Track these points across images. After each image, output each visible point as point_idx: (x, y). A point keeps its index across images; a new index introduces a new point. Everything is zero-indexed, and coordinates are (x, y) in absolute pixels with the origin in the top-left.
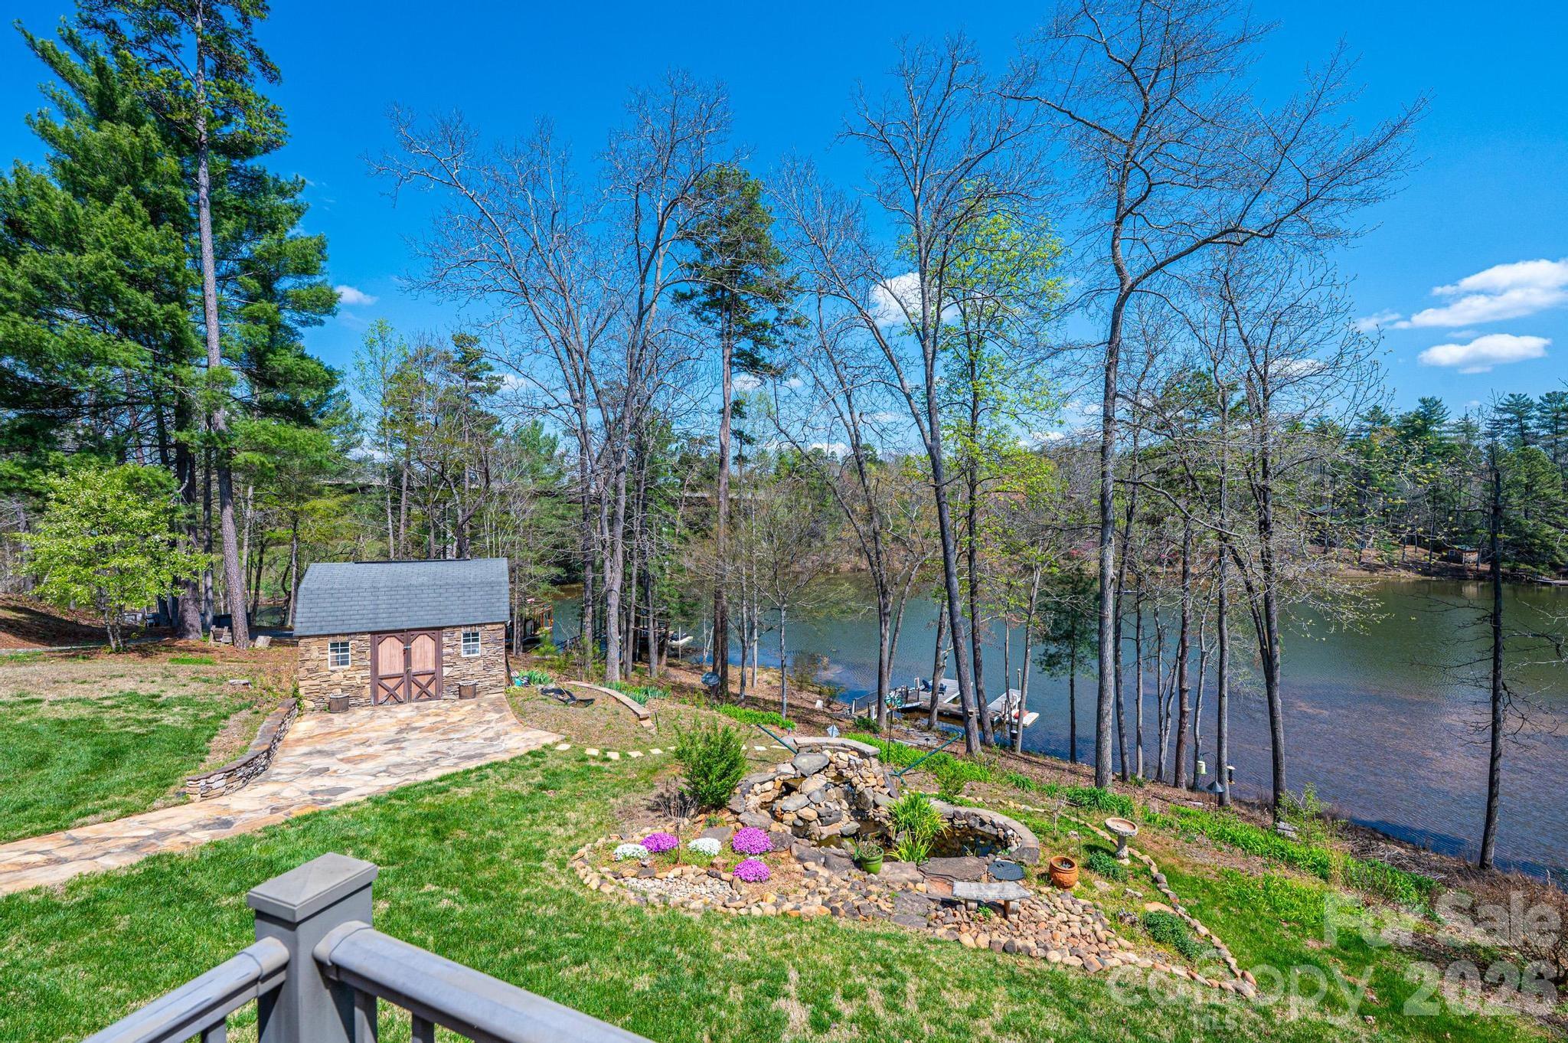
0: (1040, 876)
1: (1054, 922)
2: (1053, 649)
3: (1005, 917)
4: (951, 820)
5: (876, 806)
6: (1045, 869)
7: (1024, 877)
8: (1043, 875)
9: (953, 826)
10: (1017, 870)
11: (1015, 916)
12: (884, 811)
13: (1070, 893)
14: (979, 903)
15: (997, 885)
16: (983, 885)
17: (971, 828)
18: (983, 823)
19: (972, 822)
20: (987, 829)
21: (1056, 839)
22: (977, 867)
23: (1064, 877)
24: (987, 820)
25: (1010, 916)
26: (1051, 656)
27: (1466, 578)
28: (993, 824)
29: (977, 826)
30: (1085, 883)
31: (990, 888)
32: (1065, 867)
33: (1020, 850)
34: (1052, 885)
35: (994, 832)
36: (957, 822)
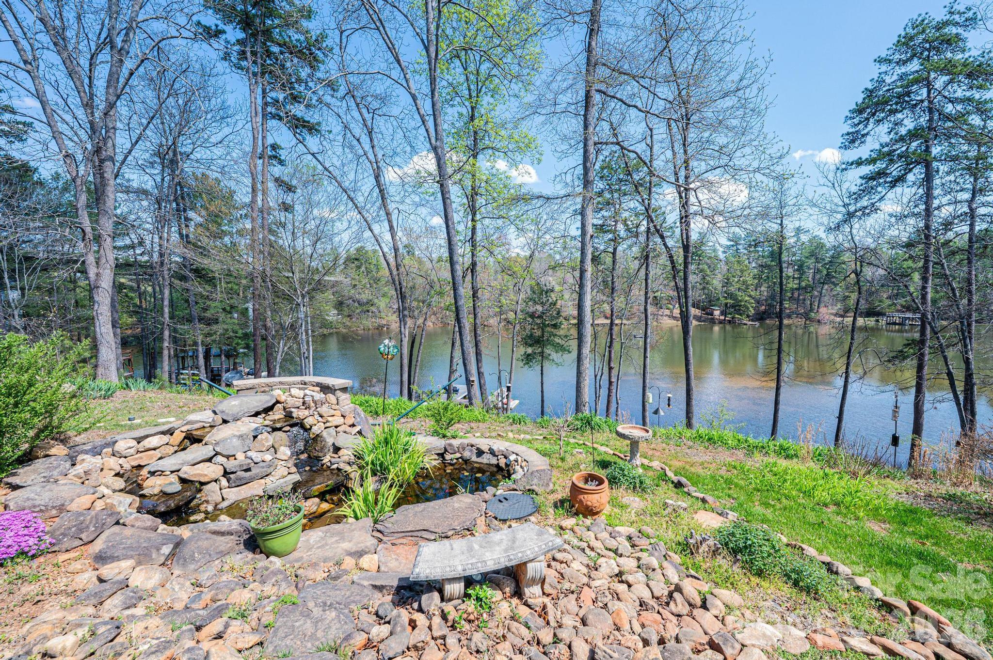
0: (559, 504)
1: (601, 581)
2: (530, 350)
3: (518, 593)
4: (441, 455)
5: (337, 449)
6: (563, 493)
7: (537, 510)
8: (562, 502)
9: (444, 464)
10: (526, 500)
11: (536, 590)
12: (346, 454)
13: (602, 518)
14: (469, 582)
15: (502, 535)
16: (475, 542)
17: (466, 461)
18: (480, 453)
19: (467, 454)
20: (486, 459)
21: (563, 459)
22: (470, 507)
23: (591, 500)
24: (485, 448)
25: (528, 591)
26: (529, 355)
27: (714, 323)
28: (492, 452)
29: (474, 458)
30: (613, 502)
31: (490, 545)
32: (592, 486)
33: (527, 475)
34: (577, 514)
35: (494, 461)
36: (448, 457)
